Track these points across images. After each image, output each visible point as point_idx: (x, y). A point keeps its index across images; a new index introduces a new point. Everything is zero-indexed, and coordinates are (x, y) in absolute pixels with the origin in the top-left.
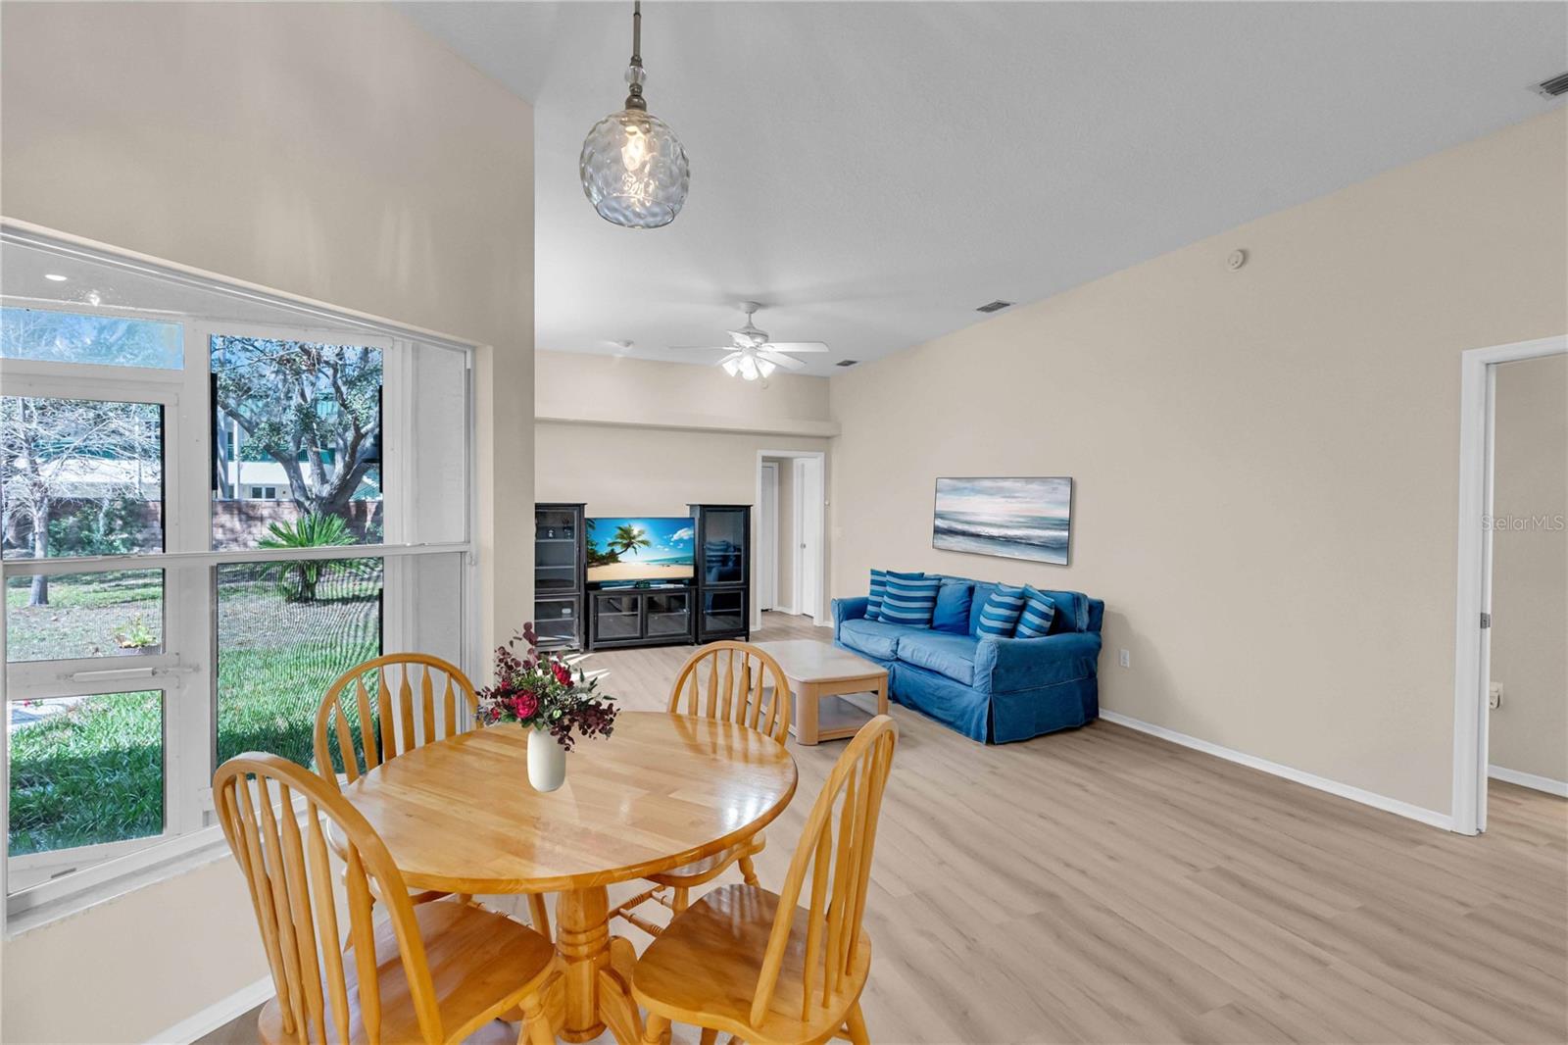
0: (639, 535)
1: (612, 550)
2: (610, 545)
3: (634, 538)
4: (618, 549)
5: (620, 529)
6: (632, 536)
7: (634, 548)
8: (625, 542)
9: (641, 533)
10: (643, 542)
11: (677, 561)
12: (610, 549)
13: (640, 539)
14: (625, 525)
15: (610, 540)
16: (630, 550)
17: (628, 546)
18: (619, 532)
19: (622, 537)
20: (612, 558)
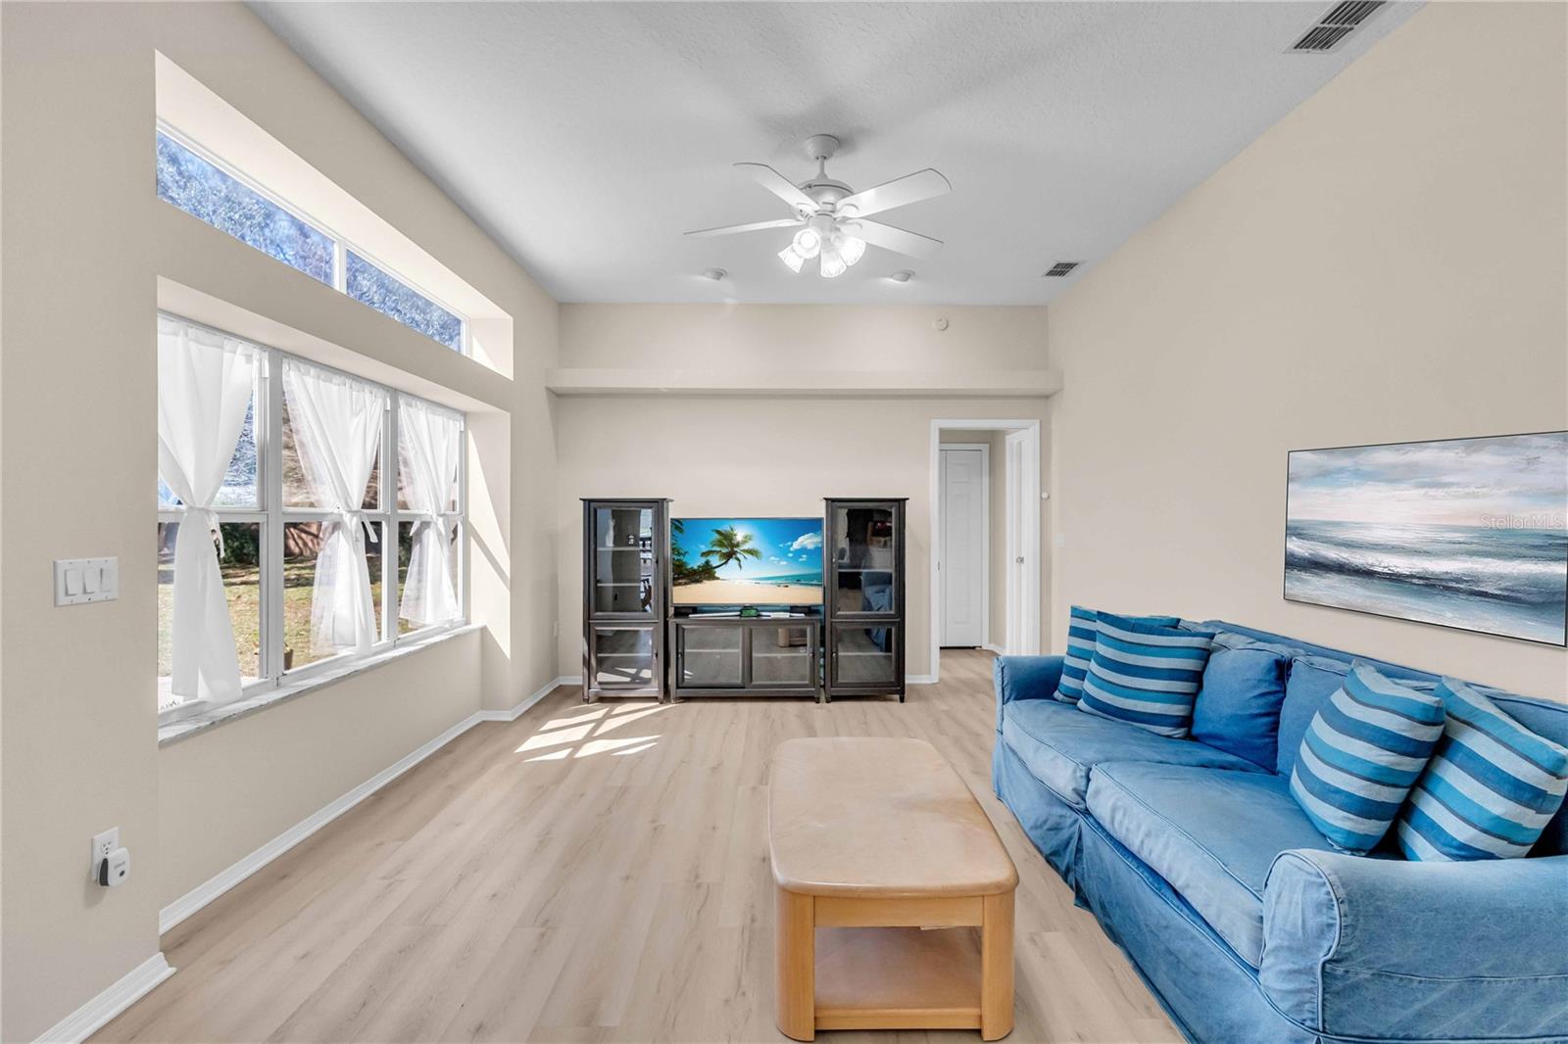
0: (744, 542)
1: (707, 562)
2: (703, 554)
3: (737, 545)
4: (715, 561)
5: (718, 532)
6: (735, 542)
7: (738, 559)
8: (725, 550)
9: (747, 539)
10: (751, 552)
11: (798, 580)
12: (702, 561)
13: (746, 547)
14: (725, 528)
15: (704, 549)
16: (732, 562)
17: (729, 556)
18: (716, 536)
19: (720, 544)
20: (706, 573)
